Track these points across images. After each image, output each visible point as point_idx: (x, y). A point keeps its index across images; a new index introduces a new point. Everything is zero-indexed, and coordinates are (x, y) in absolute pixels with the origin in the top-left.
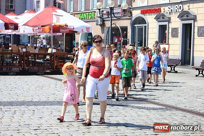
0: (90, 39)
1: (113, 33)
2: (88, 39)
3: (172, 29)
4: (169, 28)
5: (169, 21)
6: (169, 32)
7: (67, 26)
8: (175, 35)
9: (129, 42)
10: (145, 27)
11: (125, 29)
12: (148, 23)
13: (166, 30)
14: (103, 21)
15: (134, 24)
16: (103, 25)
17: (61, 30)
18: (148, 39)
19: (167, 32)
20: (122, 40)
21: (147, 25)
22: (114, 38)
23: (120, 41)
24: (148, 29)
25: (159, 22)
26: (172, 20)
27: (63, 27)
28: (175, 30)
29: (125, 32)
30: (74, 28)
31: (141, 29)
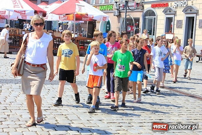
0: (108, 27)
1: (128, 23)
2: (107, 27)
3: (177, 21)
4: (174, 20)
5: (175, 14)
6: (174, 24)
7: (88, 15)
8: (179, 26)
9: (140, 31)
11: (137, 20)
12: (157, 16)
13: (172, 22)
14: (120, 12)
15: (145, 16)
16: (119, 16)
17: (83, 19)
18: (156, 29)
19: (172, 23)
20: (135, 28)
21: (156, 17)
22: (128, 27)
23: (133, 30)
24: (157, 20)
25: (166, 14)
26: (177, 13)
27: (84, 15)
28: (179, 22)
29: (137, 23)
30: (93, 17)
31: (151, 21)
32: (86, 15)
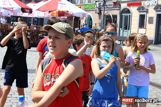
1: (107, 19)
2: (89, 23)
4: (147, 17)
5: (147, 12)
8: (151, 22)
9: (117, 26)
10: (130, 15)
12: (132, 13)
13: (145, 19)
14: (100, 11)
15: (122, 13)
16: (100, 13)
17: (65, 15)
18: (131, 24)
24: (132, 17)
25: (140, 12)
26: (149, 11)
27: (65, 12)
28: (151, 19)
29: (115, 19)
30: (73, 14)
32: (67, 11)
